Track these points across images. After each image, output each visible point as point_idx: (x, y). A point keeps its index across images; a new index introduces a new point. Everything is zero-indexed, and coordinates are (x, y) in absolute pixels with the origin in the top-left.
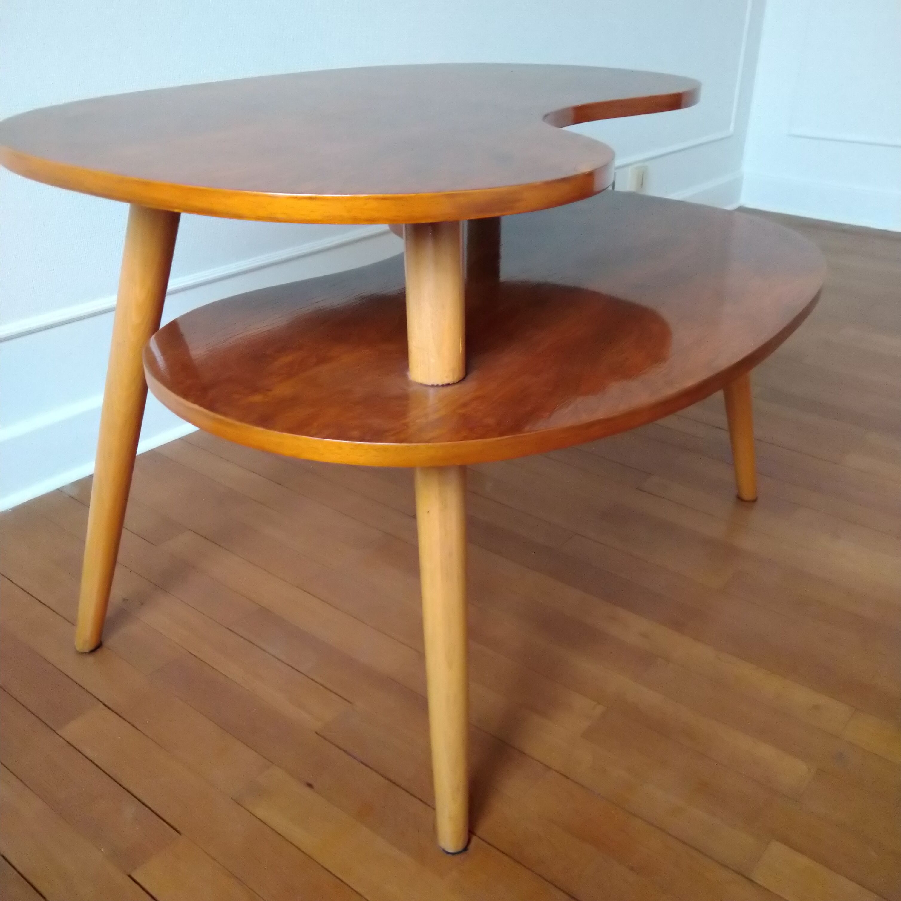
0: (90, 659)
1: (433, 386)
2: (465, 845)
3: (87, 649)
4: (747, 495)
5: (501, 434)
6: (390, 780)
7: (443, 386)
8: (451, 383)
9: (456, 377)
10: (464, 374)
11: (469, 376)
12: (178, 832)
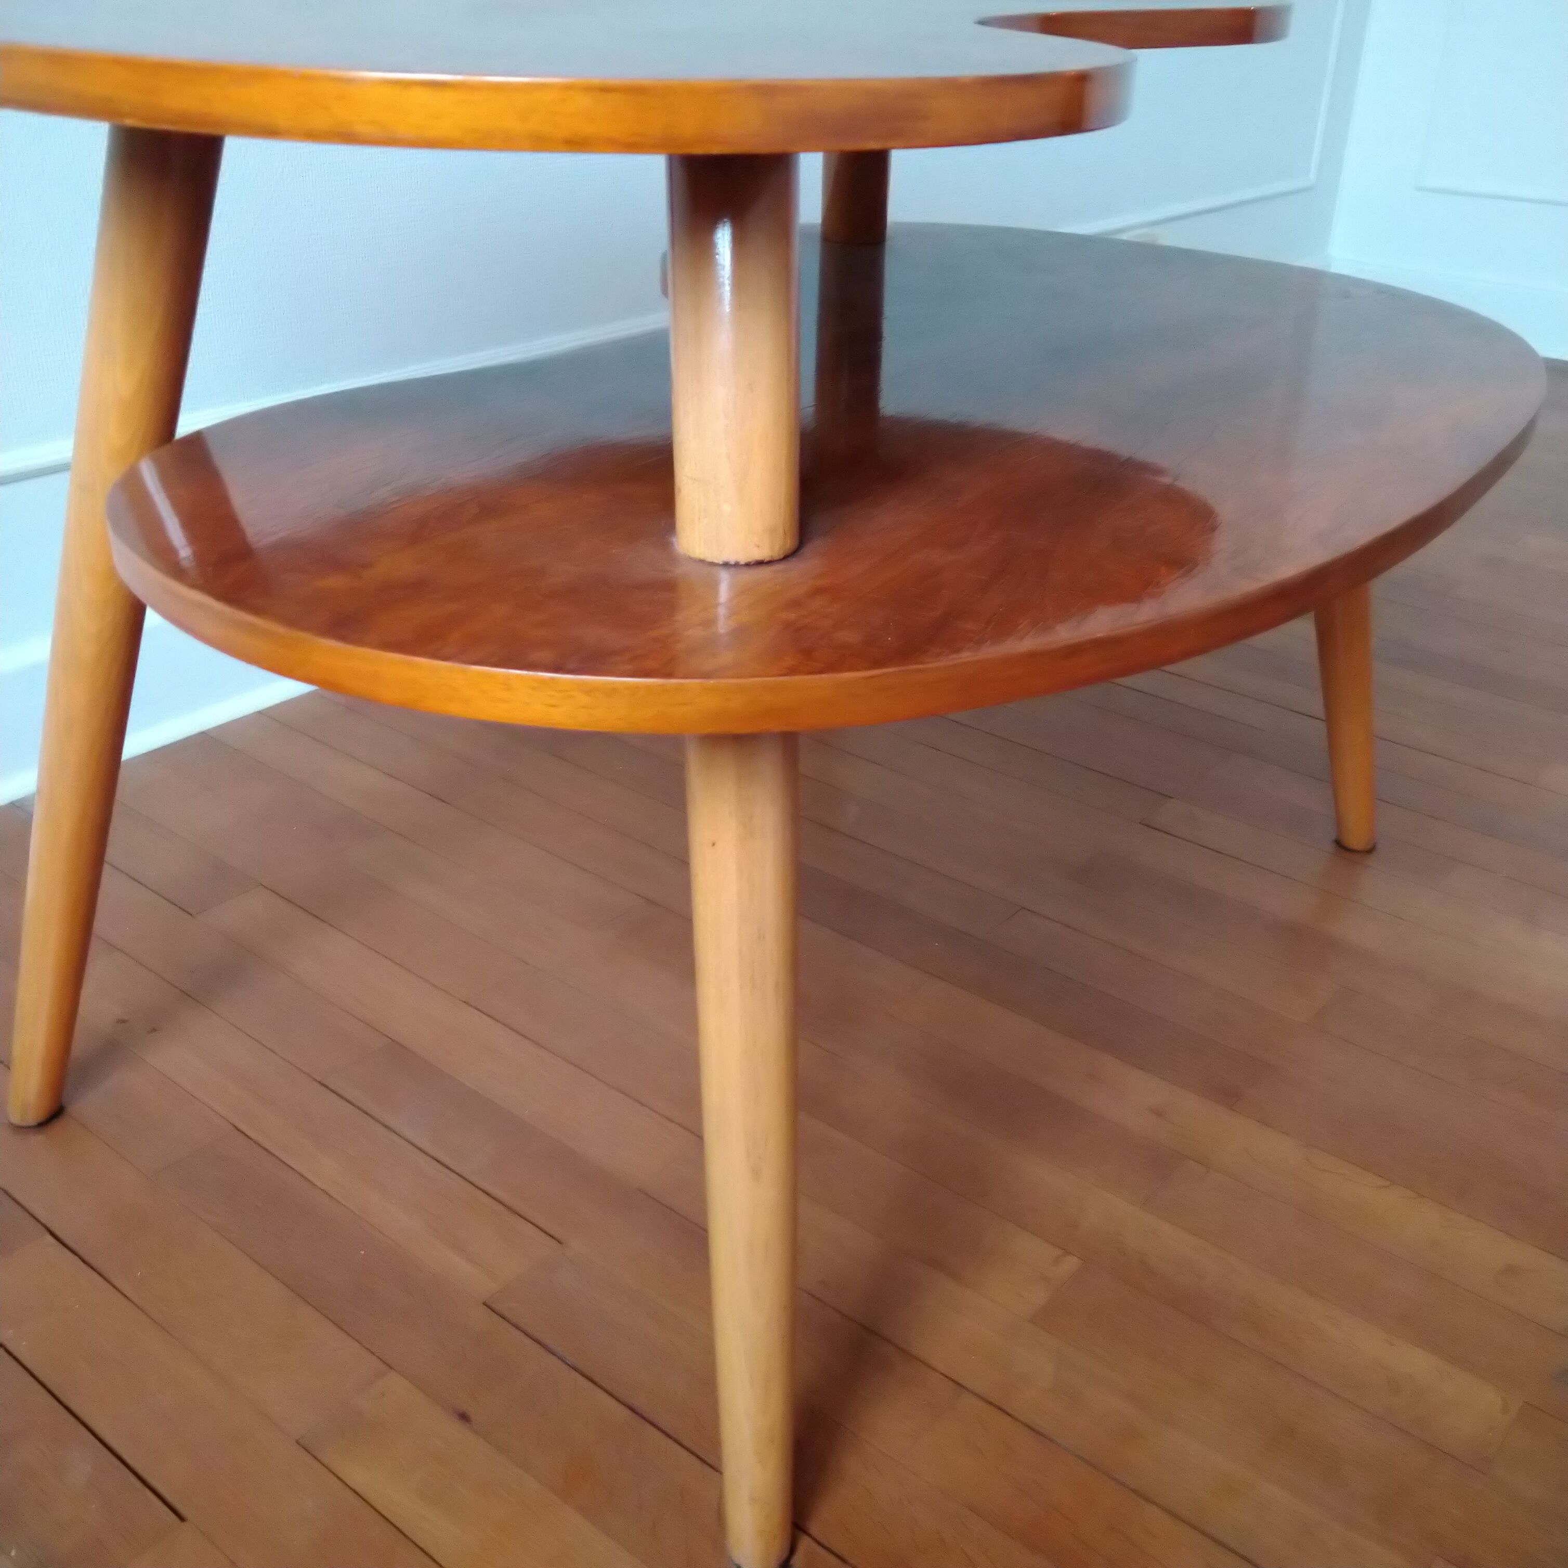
0: (37, 1140)
1: (726, 565)
2: (785, 1555)
3: (32, 1118)
4: (1356, 840)
5: (877, 663)
6: (632, 1409)
7: (748, 565)
8: (765, 561)
9: (777, 548)
10: (796, 544)
11: (808, 550)
12: (182, 1518)
